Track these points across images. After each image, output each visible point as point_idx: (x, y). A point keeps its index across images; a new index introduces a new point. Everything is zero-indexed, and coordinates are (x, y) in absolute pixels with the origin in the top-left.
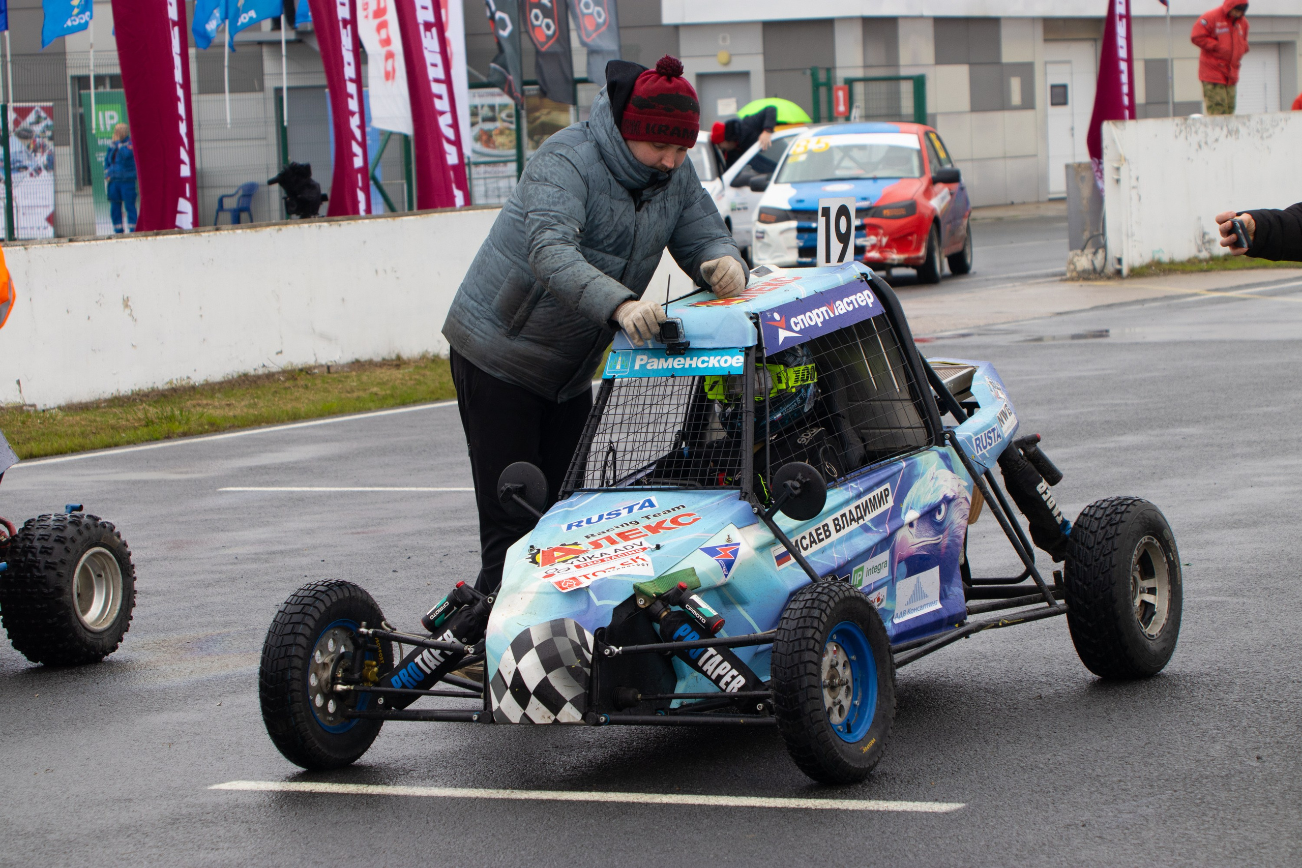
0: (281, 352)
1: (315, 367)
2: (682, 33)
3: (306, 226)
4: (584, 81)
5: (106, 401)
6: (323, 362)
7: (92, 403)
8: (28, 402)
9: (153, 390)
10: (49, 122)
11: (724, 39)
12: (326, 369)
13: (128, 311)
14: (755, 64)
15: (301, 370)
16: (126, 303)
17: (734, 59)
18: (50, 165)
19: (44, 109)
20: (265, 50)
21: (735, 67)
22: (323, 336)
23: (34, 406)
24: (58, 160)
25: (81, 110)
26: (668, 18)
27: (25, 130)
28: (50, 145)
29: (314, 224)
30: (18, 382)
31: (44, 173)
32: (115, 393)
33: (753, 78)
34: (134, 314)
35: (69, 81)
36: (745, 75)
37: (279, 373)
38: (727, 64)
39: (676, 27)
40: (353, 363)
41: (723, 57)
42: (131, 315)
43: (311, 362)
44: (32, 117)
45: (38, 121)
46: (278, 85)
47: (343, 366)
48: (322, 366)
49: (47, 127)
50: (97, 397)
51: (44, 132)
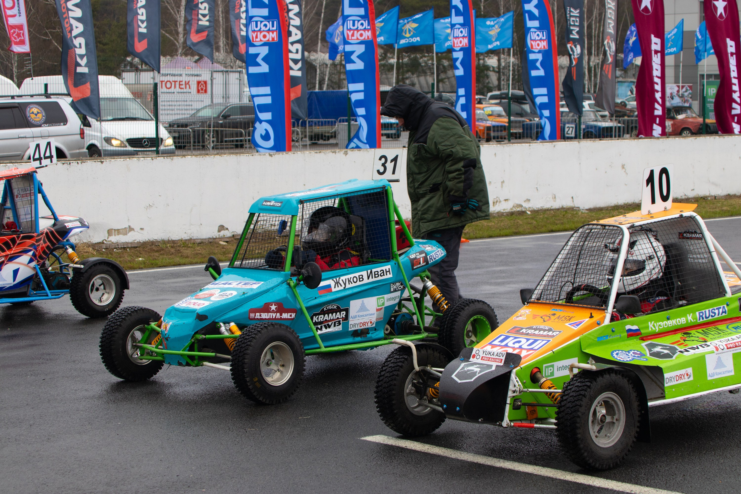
0: (694, 190)
1: (709, 197)
3: (708, 137)
5: (611, 207)
6: (713, 195)
7: (605, 207)
8: (576, 206)
9: (634, 203)
10: (690, 91)
12: (714, 198)
13: (624, 170)
15: (701, 198)
16: (623, 167)
22: (714, 184)
23: (579, 208)
29: (712, 137)
30: (572, 198)
32: (616, 204)
34: (627, 171)
35: (698, 77)
37: (692, 198)
40: (727, 195)
42: (625, 172)
43: (708, 194)
47: (722, 197)
48: (712, 196)
50: (608, 205)
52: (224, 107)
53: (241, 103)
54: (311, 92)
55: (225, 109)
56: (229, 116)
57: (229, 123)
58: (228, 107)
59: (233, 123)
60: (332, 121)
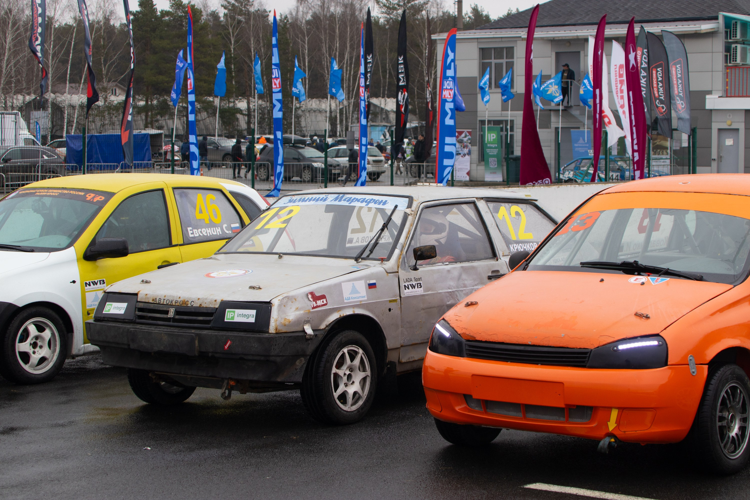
2: (713, 112)
4: (676, 130)
10: (470, 137)
11: (730, 116)
14: (741, 126)
17: (733, 123)
18: (469, 153)
19: (468, 132)
20: (552, 113)
21: (733, 127)
24: (472, 152)
25: (482, 133)
26: (708, 106)
27: (460, 140)
28: (470, 145)
31: (467, 157)
33: (740, 131)
35: (478, 123)
36: (737, 130)
38: (730, 125)
39: (711, 110)
41: (729, 122)
44: (463, 135)
45: (465, 137)
46: (557, 126)
49: (469, 139)
51: (467, 141)
52: (4, 151)
53: (16, 146)
54: (92, 136)
55: (5, 153)
56: (10, 160)
57: (11, 167)
58: (8, 150)
59: (15, 167)
60: (114, 165)
